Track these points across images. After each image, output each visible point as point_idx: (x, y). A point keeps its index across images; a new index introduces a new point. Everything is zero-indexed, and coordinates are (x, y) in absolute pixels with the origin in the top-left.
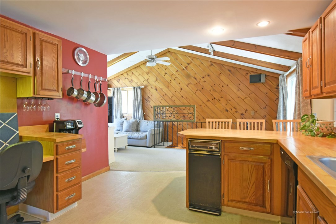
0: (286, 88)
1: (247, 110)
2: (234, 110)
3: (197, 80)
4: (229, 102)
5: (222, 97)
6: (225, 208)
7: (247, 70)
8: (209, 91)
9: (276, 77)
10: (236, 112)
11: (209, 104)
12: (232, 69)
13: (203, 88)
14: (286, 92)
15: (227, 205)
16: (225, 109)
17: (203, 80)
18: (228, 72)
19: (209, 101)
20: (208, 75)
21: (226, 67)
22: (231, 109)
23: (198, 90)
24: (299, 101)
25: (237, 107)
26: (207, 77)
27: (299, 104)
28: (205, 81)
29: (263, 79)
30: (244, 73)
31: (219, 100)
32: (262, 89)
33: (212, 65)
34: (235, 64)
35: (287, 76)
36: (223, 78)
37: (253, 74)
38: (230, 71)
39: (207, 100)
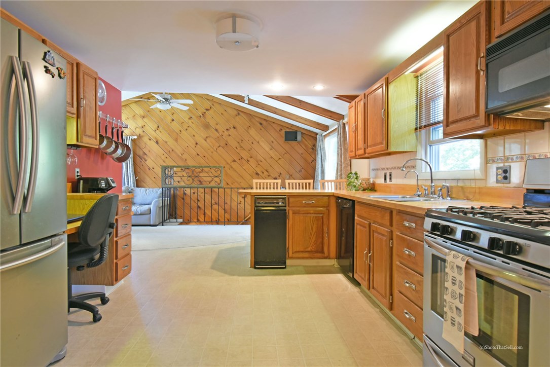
0: (324, 148)
1: (281, 174)
2: (265, 173)
3: (218, 133)
4: (260, 163)
5: (251, 157)
7: (282, 125)
8: (235, 149)
9: (314, 136)
10: (269, 176)
11: (234, 165)
12: (264, 123)
13: (226, 144)
14: (325, 153)
16: (255, 172)
17: (226, 133)
18: (259, 125)
19: (234, 161)
20: (234, 128)
21: (257, 119)
22: (263, 172)
23: (220, 146)
24: (341, 162)
25: (270, 170)
26: (232, 129)
27: (341, 165)
28: (230, 135)
29: (299, 137)
30: (278, 128)
31: (248, 161)
32: (297, 148)
33: (239, 114)
34: (268, 116)
35: (325, 136)
36: (253, 132)
37: (288, 130)
38: (261, 124)
39: (232, 159)
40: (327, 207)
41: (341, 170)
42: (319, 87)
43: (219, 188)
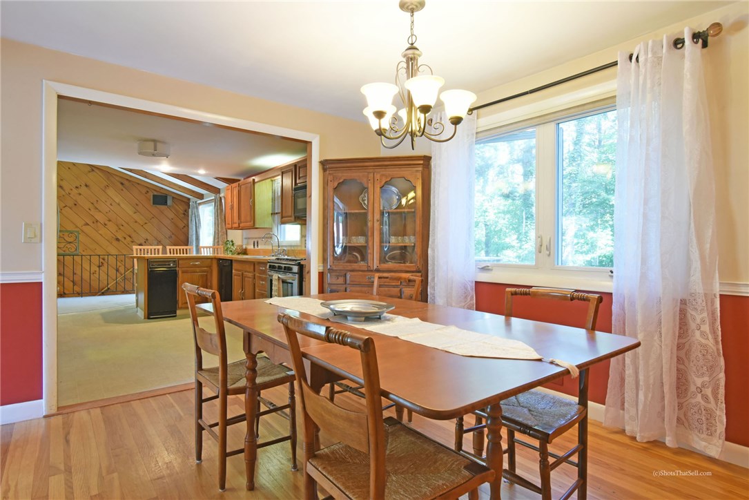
0: (198, 215)
1: (147, 240)
2: (128, 238)
3: (64, 190)
4: (122, 227)
5: (110, 221)
6: (179, 312)
7: (149, 188)
8: (88, 210)
9: (187, 202)
10: (132, 242)
11: (86, 229)
12: (126, 183)
13: (75, 205)
14: (199, 220)
15: (181, 308)
16: (114, 237)
17: (75, 191)
18: (120, 185)
19: (87, 224)
20: (86, 186)
21: (117, 178)
22: (125, 238)
24: (218, 230)
25: (134, 235)
26: (84, 188)
27: (218, 235)
28: (80, 194)
29: (169, 202)
30: (144, 191)
31: (105, 225)
32: (168, 212)
33: (93, 170)
34: (131, 176)
35: (200, 204)
36: (111, 192)
37: (156, 193)
38: (122, 184)
39: (84, 223)
40: (210, 267)
41: (218, 238)
42: (202, 171)
43: (64, 256)
